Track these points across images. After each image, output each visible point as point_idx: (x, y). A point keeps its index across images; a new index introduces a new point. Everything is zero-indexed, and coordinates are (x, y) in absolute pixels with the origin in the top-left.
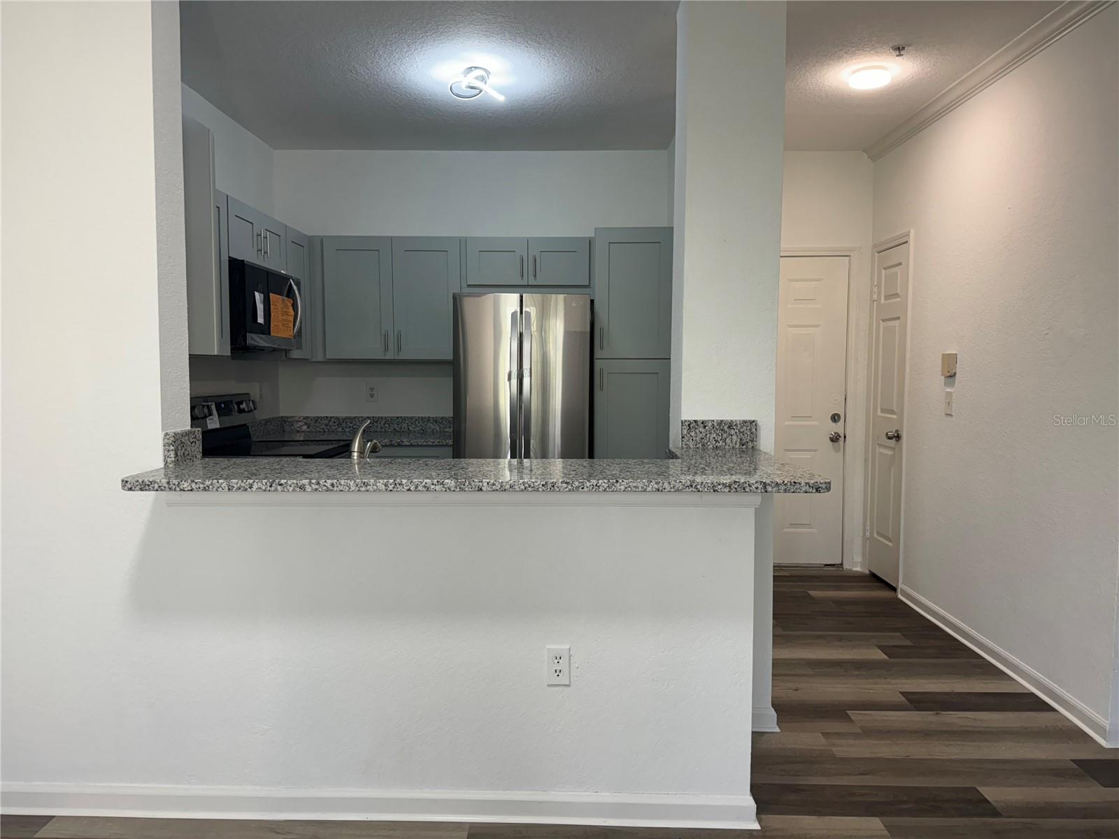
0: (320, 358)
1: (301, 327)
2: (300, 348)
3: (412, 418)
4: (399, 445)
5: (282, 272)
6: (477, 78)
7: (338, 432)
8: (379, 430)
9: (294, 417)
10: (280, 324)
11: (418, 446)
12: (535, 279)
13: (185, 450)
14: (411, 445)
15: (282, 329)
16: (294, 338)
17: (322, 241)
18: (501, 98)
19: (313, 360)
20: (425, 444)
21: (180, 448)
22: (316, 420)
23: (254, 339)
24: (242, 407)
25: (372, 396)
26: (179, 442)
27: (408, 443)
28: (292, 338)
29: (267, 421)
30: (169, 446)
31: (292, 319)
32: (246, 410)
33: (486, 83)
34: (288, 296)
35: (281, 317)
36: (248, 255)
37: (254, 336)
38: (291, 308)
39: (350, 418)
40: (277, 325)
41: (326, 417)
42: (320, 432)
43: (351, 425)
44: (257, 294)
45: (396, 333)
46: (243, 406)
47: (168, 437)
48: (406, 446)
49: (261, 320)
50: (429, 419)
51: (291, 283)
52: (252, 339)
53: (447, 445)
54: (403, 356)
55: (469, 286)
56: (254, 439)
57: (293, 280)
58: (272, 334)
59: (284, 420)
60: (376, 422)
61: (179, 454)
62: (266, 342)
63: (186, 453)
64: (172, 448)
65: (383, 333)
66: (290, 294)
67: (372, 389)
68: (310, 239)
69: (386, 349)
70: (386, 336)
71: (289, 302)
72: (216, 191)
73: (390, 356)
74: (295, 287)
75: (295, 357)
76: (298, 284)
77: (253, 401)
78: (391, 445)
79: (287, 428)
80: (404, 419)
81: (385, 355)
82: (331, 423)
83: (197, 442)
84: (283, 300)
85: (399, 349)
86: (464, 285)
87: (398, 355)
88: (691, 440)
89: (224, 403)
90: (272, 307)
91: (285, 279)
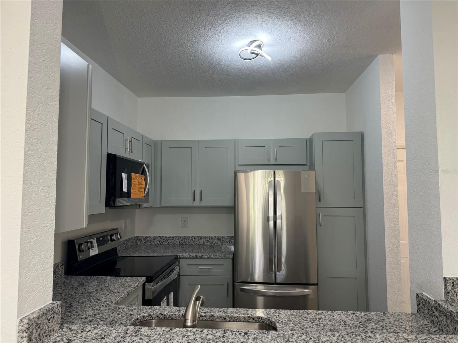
0: (158, 205)
1: (148, 191)
2: (147, 202)
3: (206, 237)
4: (201, 258)
5: (140, 160)
6: (256, 47)
7: (165, 245)
8: (188, 244)
9: (142, 236)
10: (137, 191)
11: (212, 258)
12: (276, 161)
13: (41, 330)
14: (208, 258)
15: (137, 193)
16: (145, 197)
17: (162, 143)
18: (270, 58)
19: (154, 207)
20: (216, 257)
21: (34, 331)
22: (154, 238)
23: (120, 202)
24: (112, 238)
25: (184, 224)
26: (35, 324)
27: (206, 257)
28: (144, 197)
29: (128, 241)
30: (23, 333)
31: (144, 186)
32: (115, 239)
33: (261, 50)
34: (142, 174)
35: (137, 186)
36: (120, 152)
37: (120, 200)
38: (144, 181)
39: (172, 237)
40: (136, 191)
41: (160, 236)
42: (156, 245)
43: (173, 241)
44: (123, 174)
45: (199, 192)
46: (114, 237)
47: (22, 324)
48: (205, 258)
49: (125, 190)
50: (215, 237)
51: (144, 167)
52: (119, 202)
53: (228, 258)
54: (203, 204)
55: (239, 165)
56: (119, 255)
57: (145, 164)
58: (131, 197)
59: (137, 238)
60: (186, 239)
61: (33, 337)
62: (128, 202)
63: (43, 331)
64: (25, 334)
65: (193, 191)
66: (143, 172)
67: (185, 221)
68: (156, 143)
69: (194, 200)
70: (194, 193)
71: (142, 177)
72: (91, 109)
73: (196, 204)
74: (146, 169)
75: (144, 207)
76: (148, 167)
77: (119, 233)
78: (196, 258)
79: (139, 243)
80: (201, 237)
81: (193, 204)
82: (162, 240)
83: (56, 316)
84: (139, 177)
85: (201, 200)
86: (237, 165)
87: (200, 204)
88: (455, 295)
89: (102, 237)
90: (132, 181)
91: (141, 164)
